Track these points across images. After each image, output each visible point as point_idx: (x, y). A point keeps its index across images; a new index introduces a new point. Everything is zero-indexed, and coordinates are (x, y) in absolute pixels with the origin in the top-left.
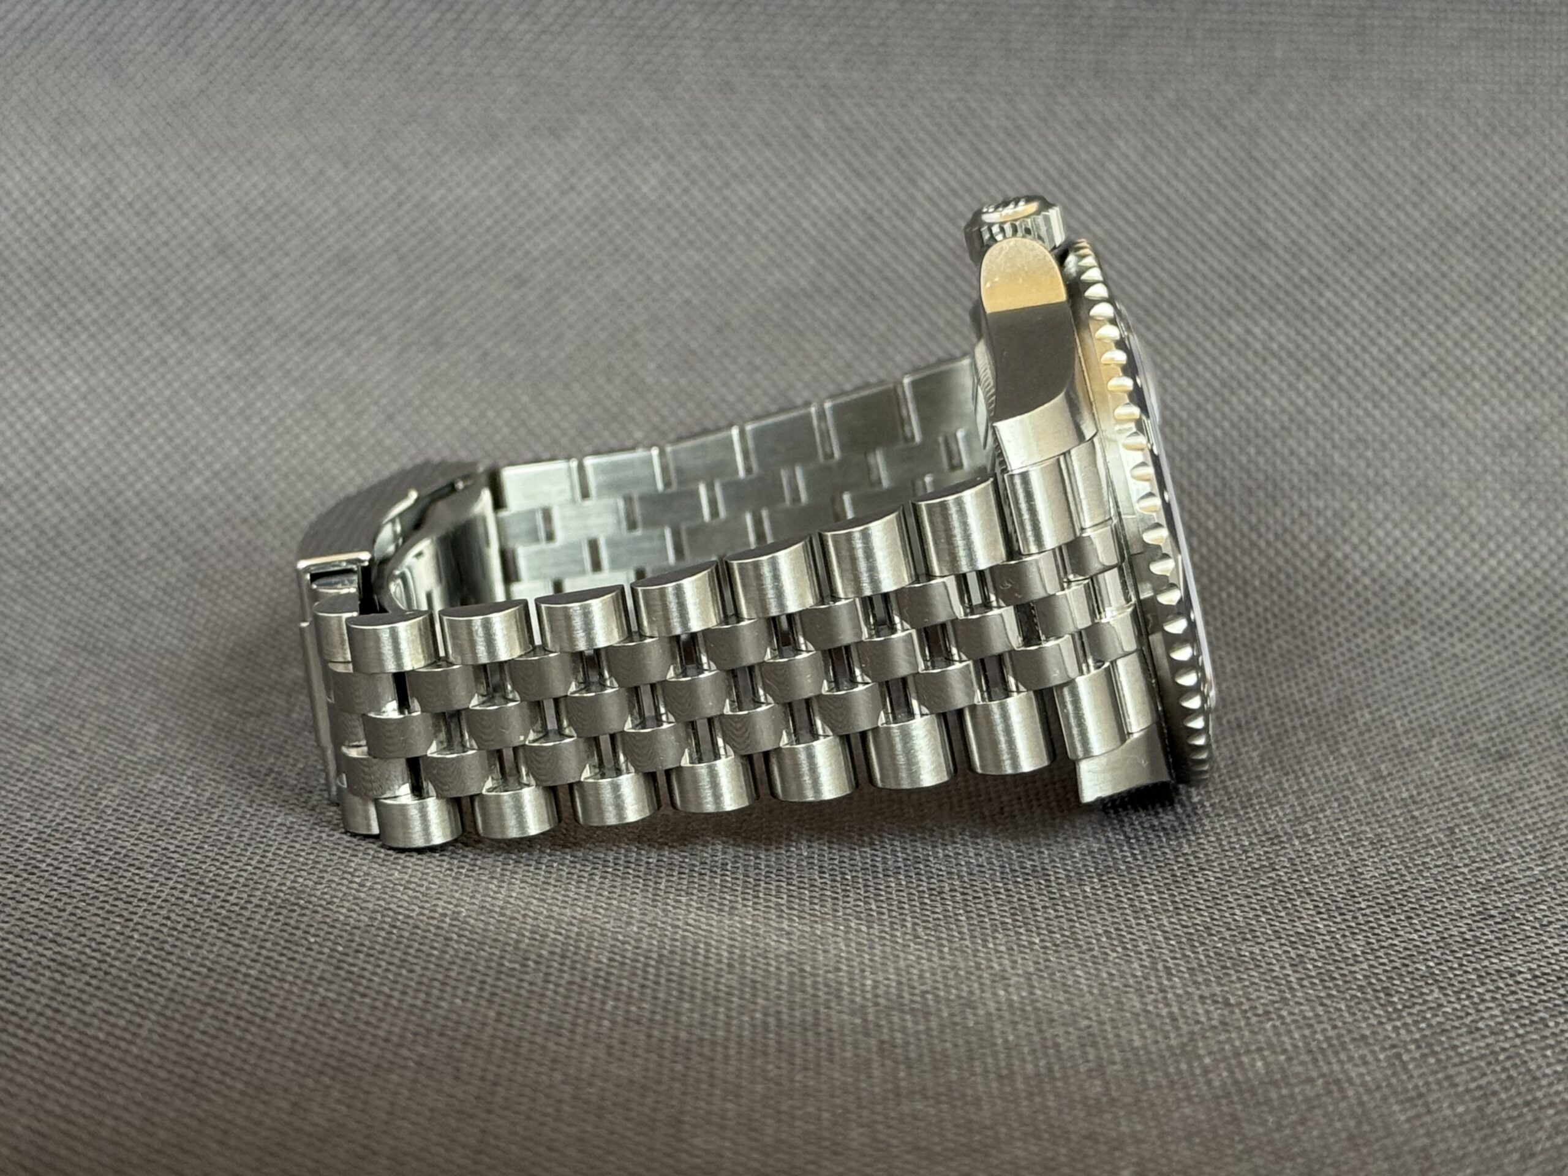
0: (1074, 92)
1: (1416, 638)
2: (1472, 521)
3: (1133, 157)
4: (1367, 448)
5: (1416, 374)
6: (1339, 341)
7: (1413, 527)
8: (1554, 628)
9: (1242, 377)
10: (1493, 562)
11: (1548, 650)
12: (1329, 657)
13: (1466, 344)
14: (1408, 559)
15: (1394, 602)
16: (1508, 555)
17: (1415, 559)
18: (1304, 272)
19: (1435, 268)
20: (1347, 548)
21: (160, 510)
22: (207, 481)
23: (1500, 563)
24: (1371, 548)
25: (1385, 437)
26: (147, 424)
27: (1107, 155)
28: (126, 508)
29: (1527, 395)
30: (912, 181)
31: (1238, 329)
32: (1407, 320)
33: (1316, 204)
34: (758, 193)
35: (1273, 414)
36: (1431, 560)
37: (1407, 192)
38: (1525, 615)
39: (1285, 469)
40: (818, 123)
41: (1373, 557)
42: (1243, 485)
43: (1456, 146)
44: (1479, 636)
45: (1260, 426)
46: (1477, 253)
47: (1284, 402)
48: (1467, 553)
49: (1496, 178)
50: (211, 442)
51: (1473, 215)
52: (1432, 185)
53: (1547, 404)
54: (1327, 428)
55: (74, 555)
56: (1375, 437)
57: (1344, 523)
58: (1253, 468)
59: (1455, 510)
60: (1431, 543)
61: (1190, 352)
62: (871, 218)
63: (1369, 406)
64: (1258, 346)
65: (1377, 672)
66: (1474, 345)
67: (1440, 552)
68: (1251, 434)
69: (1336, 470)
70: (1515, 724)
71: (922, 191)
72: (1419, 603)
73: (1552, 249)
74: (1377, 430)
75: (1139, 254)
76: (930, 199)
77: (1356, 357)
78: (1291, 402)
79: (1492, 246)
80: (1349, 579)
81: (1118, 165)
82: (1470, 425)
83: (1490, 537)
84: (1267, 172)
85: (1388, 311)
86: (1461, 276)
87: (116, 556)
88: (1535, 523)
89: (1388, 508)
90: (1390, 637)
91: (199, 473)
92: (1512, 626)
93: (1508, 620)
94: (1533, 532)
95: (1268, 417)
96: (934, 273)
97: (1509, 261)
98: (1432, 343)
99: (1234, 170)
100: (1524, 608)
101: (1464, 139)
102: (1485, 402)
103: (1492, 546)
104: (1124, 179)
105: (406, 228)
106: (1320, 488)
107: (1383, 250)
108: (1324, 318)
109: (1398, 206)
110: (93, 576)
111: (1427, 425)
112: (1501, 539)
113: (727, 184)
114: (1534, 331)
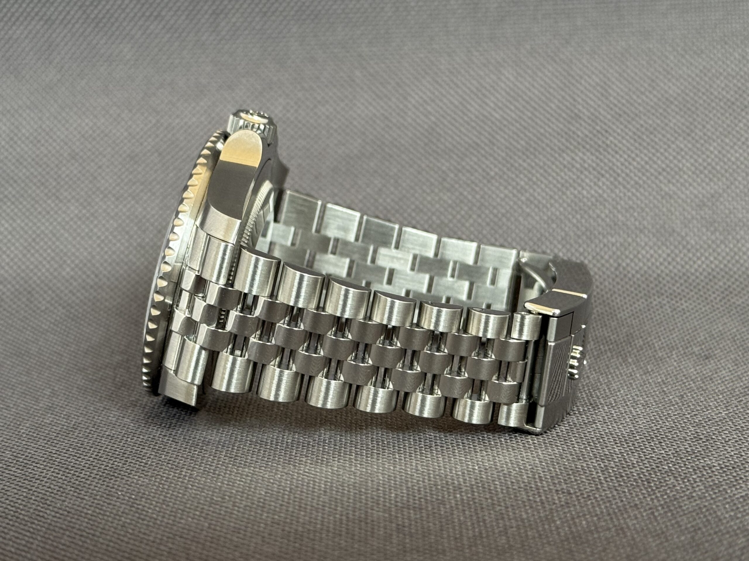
0: (481, 49)
1: (664, 302)
2: (688, 243)
3: (512, 78)
4: (635, 211)
5: (656, 174)
6: (617, 160)
7: (659, 248)
8: (731, 293)
9: (571, 181)
10: (699, 262)
11: (729, 303)
12: (622, 314)
13: (679, 157)
14: (658, 264)
15: (652, 285)
16: (706, 258)
17: (661, 264)
18: (598, 128)
19: (662, 121)
20: (628, 261)
21: (51, 285)
22: (73, 269)
23: (703, 262)
24: (639, 260)
25: (643, 205)
26: (42, 244)
27: (499, 78)
28: (34, 286)
29: (711, 180)
30: (405, 98)
31: (569, 159)
32: (650, 148)
33: (602, 95)
34: (331, 110)
35: (587, 198)
36: (669, 263)
37: (646, 85)
38: (717, 287)
39: (595, 224)
40: (358, 73)
41: (641, 264)
42: (575, 234)
43: (668, 62)
44: (695, 299)
45: (582, 204)
46: (682, 113)
47: (593, 192)
48: (687, 259)
49: (689, 76)
50: (73, 250)
51: (679, 95)
52: (658, 81)
53: (720, 183)
54: (614, 203)
55: (10, 310)
56: (638, 206)
57: (626, 249)
58: (579, 225)
59: (679, 239)
60: (668, 255)
61: (545, 171)
62: (387, 118)
63: (634, 191)
64: (578, 166)
65: (645, 320)
66: (683, 157)
67: (673, 259)
68: (577, 208)
69: (620, 223)
70: (714, 341)
71: (410, 102)
72: (665, 285)
73: (718, 108)
74: (639, 202)
75: (518, 125)
76: (414, 106)
77: (626, 167)
78: (596, 191)
79: (689, 109)
80: (630, 275)
81: (505, 83)
82: (683, 196)
83: (697, 250)
84: (577, 81)
85: (640, 144)
86: (675, 124)
87: (31, 309)
88: (718, 242)
89: (647, 240)
90: (651, 303)
91: (69, 265)
92: (710, 293)
93: (708, 290)
94: (718, 246)
95: (585, 200)
96: (419, 142)
97: (698, 115)
98: (663, 158)
99: (561, 81)
100: (716, 284)
101: (672, 58)
102: (690, 185)
103: (699, 254)
104: (508, 90)
105: (161, 140)
106: (613, 232)
107: (636, 115)
108: (610, 150)
109: (642, 93)
110: (19, 319)
111: (663, 198)
112: (702, 251)
113: (315, 106)
114: (712, 149)
